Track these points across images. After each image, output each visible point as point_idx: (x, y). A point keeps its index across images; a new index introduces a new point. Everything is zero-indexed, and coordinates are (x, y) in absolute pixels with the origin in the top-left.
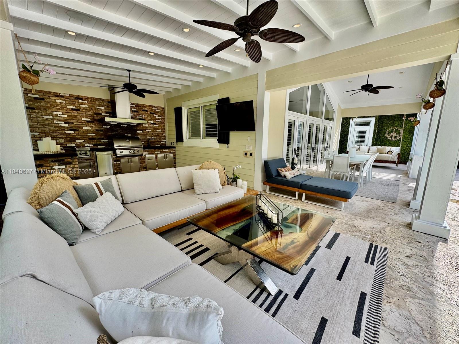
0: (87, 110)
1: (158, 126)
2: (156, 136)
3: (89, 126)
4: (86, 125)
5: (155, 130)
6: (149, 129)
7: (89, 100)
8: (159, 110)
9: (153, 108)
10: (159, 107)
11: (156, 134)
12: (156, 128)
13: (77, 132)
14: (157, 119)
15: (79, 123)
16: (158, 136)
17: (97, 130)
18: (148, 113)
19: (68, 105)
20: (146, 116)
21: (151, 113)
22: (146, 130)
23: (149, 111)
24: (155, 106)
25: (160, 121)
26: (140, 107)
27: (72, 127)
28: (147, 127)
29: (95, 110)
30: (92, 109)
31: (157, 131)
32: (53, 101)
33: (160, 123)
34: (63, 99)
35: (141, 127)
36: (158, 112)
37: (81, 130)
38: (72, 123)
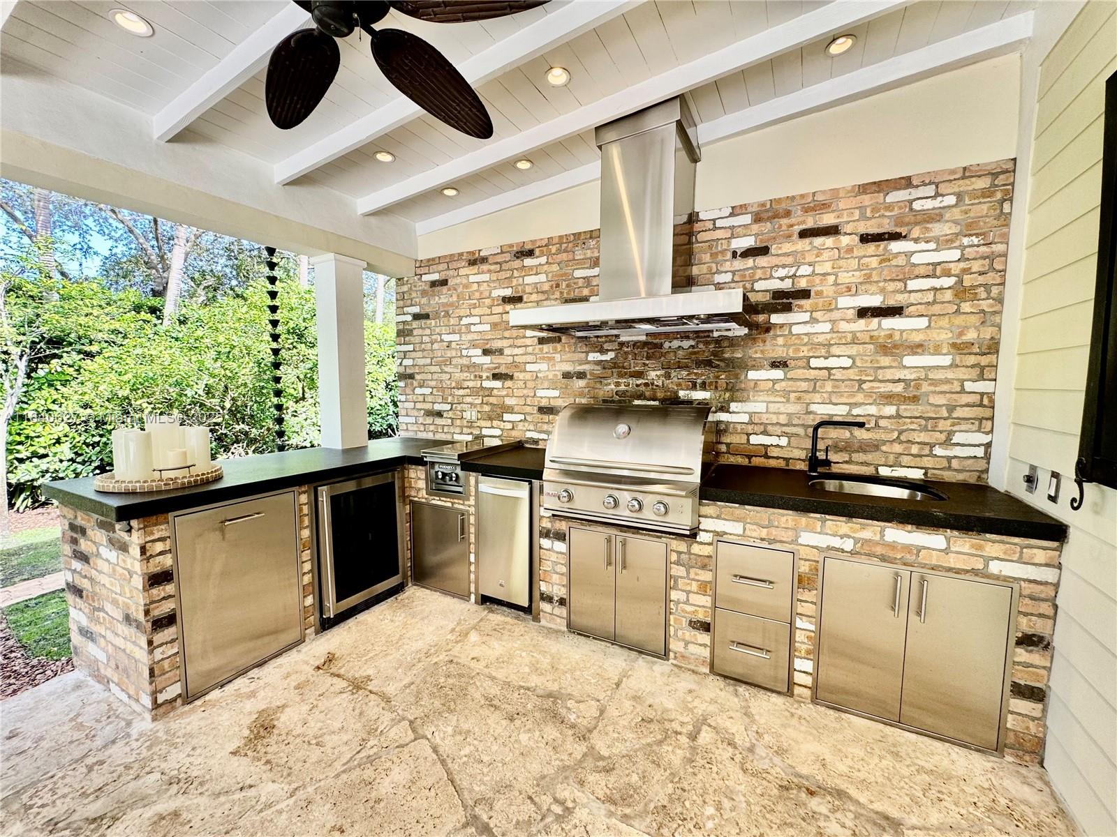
0: (542, 292)
1: (923, 323)
2: (889, 398)
3: (543, 358)
4: (535, 354)
5: (885, 361)
6: (835, 350)
7: (554, 249)
8: (951, 200)
9: (894, 197)
10: (953, 172)
11: (899, 388)
12: (895, 346)
13: (509, 383)
14: (922, 271)
15: (517, 351)
16: (915, 399)
17: (567, 375)
18: (845, 240)
19: (495, 288)
20: (827, 268)
21: (865, 239)
22: (814, 362)
23: (848, 229)
24: (909, 178)
25: (949, 282)
26: (788, 214)
27: (499, 368)
28: (821, 339)
29: (568, 286)
30: (558, 286)
31: (909, 360)
32: (464, 281)
33: (948, 296)
34: (485, 267)
35: (780, 341)
36: (934, 217)
37: (521, 376)
38: (500, 352)
